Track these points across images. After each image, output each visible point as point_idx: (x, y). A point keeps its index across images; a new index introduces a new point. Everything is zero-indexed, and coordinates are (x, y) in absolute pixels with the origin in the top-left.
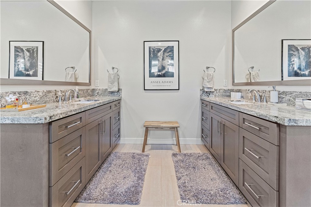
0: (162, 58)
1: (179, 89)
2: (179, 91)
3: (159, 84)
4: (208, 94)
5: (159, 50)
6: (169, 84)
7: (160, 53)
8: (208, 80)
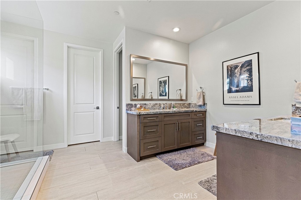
0: (239, 74)
1: (260, 104)
2: (261, 106)
3: (236, 99)
5: (236, 67)
6: (247, 99)
7: (237, 69)
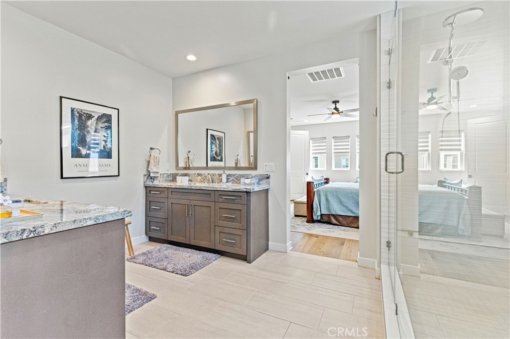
0: (94, 129)
1: (119, 175)
4: (152, 180)
5: (90, 117)
6: (104, 168)
7: (90, 121)
8: (154, 164)
